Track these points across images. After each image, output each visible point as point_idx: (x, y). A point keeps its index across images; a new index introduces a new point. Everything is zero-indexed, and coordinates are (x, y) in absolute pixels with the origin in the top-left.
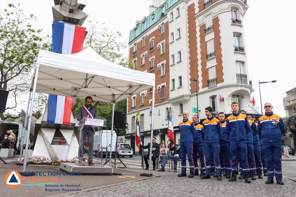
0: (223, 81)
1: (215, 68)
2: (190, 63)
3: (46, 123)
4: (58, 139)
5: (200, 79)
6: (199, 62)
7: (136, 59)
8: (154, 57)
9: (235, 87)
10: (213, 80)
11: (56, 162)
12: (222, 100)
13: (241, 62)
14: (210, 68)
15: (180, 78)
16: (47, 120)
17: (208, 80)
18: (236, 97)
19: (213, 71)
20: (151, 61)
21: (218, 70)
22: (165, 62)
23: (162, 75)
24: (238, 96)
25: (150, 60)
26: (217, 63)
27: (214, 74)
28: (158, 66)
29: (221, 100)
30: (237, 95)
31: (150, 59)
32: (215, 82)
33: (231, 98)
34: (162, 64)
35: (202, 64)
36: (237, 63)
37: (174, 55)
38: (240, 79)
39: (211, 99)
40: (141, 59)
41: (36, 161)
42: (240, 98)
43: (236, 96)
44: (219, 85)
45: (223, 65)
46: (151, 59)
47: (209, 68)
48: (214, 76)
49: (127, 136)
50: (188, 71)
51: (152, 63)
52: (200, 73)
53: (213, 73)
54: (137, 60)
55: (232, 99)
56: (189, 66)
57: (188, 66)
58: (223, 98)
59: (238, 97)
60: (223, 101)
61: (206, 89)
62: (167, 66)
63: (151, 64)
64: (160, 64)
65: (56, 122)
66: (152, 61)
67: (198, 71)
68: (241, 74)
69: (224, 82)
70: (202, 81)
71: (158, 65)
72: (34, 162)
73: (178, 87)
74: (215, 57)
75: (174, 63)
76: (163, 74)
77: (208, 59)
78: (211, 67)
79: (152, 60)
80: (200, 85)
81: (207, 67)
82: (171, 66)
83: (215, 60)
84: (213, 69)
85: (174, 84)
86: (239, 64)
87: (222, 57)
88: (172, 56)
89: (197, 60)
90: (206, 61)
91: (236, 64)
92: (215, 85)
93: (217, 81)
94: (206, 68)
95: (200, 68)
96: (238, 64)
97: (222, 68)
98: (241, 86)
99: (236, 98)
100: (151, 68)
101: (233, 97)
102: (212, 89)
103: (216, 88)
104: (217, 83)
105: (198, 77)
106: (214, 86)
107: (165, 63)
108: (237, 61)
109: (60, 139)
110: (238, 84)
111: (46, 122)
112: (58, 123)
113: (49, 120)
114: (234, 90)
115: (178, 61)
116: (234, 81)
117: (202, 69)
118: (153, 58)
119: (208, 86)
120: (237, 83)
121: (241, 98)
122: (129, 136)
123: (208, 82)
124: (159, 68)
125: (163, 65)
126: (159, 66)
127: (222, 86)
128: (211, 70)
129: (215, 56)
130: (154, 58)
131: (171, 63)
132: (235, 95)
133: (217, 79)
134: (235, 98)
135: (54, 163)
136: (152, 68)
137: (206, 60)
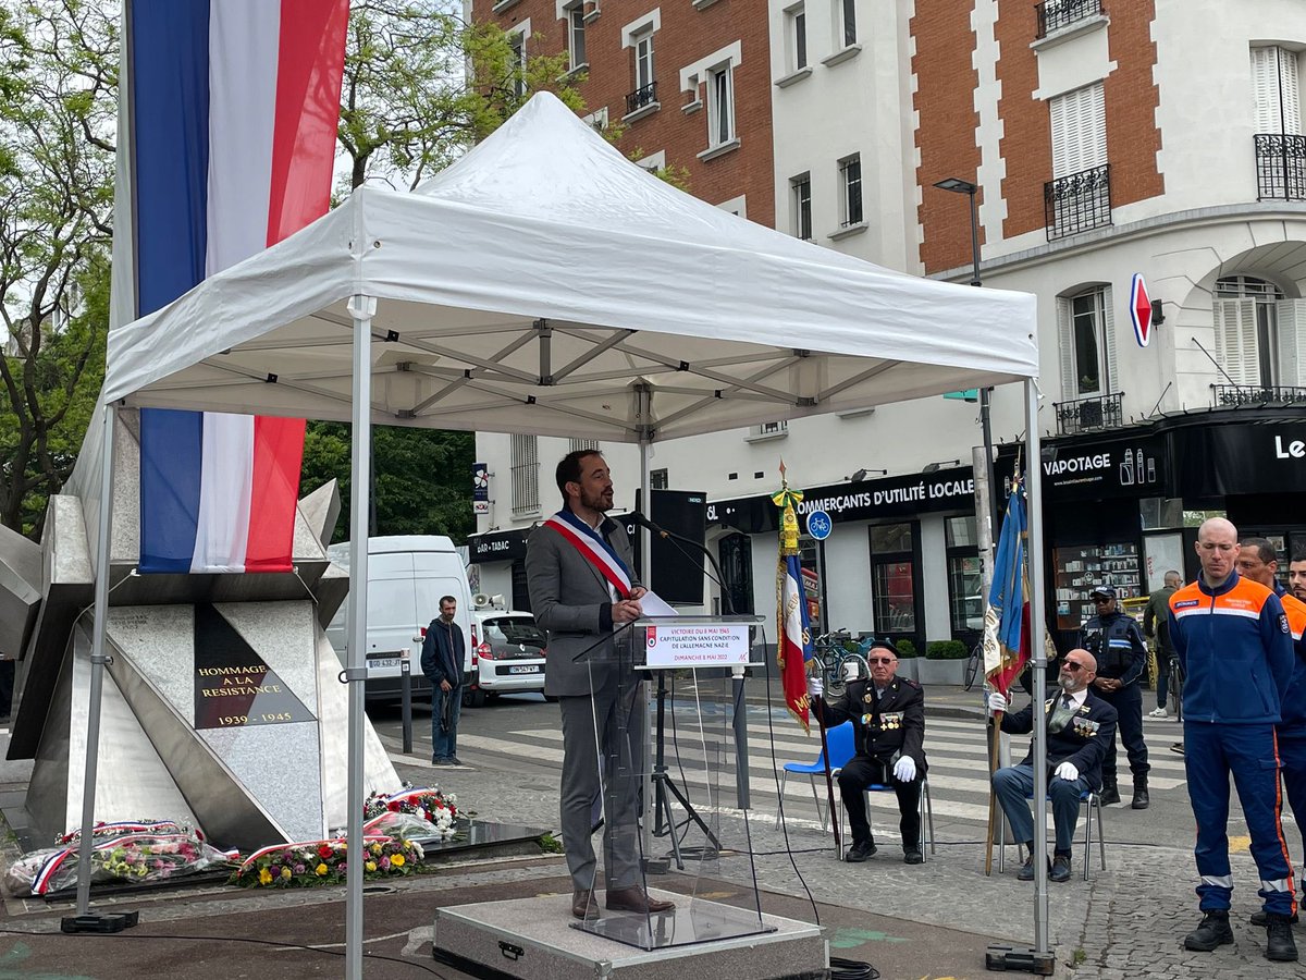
0: (1155, 186)
1: (1096, 99)
2: (916, 64)
3: (133, 573)
4: (231, 677)
5: (991, 172)
6: (986, 55)
7: (524, 27)
8: (654, 16)
9: (1244, 228)
10: (1083, 184)
11: (284, 863)
12: (1150, 314)
13: (1286, 51)
14: (1064, 101)
15: (851, 167)
16: (138, 555)
17: (1046, 180)
18: (1242, 289)
19: (1086, 119)
20: (632, 49)
21: (1118, 110)
22: (733, 52)
23: (715, 143)
24: (1254, 284)
25: (626, 42)
26: (1114, 66)
27: (1087, 141)
28: (685, 86)
29: (1143, 314)
30: (1247, 279)
31: (626, 30)
32: (1097, 193)
33: (1207, 301)
34: (710, 70)
35: (1001, 71)
36: (1260, 60)
37: (801, 5)
38: (1282, 174)
39: (1071, 308)
40: (560, 30)
41: (143, 869)
42: (1270, 300)
43: (1241, 282)
44: (1129, 215)
45: (1159, 74)
46: (634, 35)
47: (1058, 97)
48: (1088, 153)
49: (483, 549)
50: (904, 121)
51: (638, 59)
52: (990, 134)
53: (1087, 132)
54: (527, 35)
55: (1215, 304)
56: (913, 83)
57: (903, 86)
58: (1157, 305)
59: (1259, 288)
60: (1159, 320)
61: (1034, 240)
62: (754, 84)
63: (633, 67)
64: (700, 68)
65: (197, 566)
66: (643, 46)
67: (974, 120)
68: (1283, 136)
69: (1162, 192)
70: (1007, 188)
71: (685, 73)
72: (129, 875)
73: (835, 228)
74: (1098, 17)
75: (802, 61)
76: (724, 137)
77: (1050, 36)
78: (1069, 94)
79: (641, 39)
80: (993, 211)
81: (1040, 94)
82: (784, 84)
83: (1101, 41)
84: (1086, 105)
85: (806, 207)
86: (1270, 64)
87: (1153, 18)
88: (789, 12)
89: (971, 40)
90: (1034, 49)
91: (1255, 65)
92: (1098, 211)
93: (1115, 185)
94: (1035, 95)
95: (987, 95)
96: (1266, 64)
97: (1152, 97)
98: (1284, 219)
99: (1243, 298)
100: (635, 99)
101: (1221, 294)
102: (1080, 240)
103: (1109, 233)
104: (1115, 199)
105: (975, 157)
106: (1090, 223)
107: (737, 61)
108: (1259, 48)
109: (242, 676)
110: (1265, 206)
111: (132, 567)
112: (212, 568)
113: (149, 552)
114: (1234, 244)
115: (830, 53)
116: (1236, 183)
117: (1003, 108)
118: (649, 26)
119: (1049, 220)
120: (1259, 199)
121: (1278, 297)
122: (499, 546)
123: (1051, 194)
124: (691, 94)
125: (717, 76)
126: (694, 79)
127: (1152, 224)
128: (1071, 112)
129: (1102, 11)
130: (657, 26)
131: (781, 64)
132: (1234, 279)
133: (1113, 175)
134: (1238, 301)
135: (275, 873)
136: (644, 97)
137: (1031, 45)
